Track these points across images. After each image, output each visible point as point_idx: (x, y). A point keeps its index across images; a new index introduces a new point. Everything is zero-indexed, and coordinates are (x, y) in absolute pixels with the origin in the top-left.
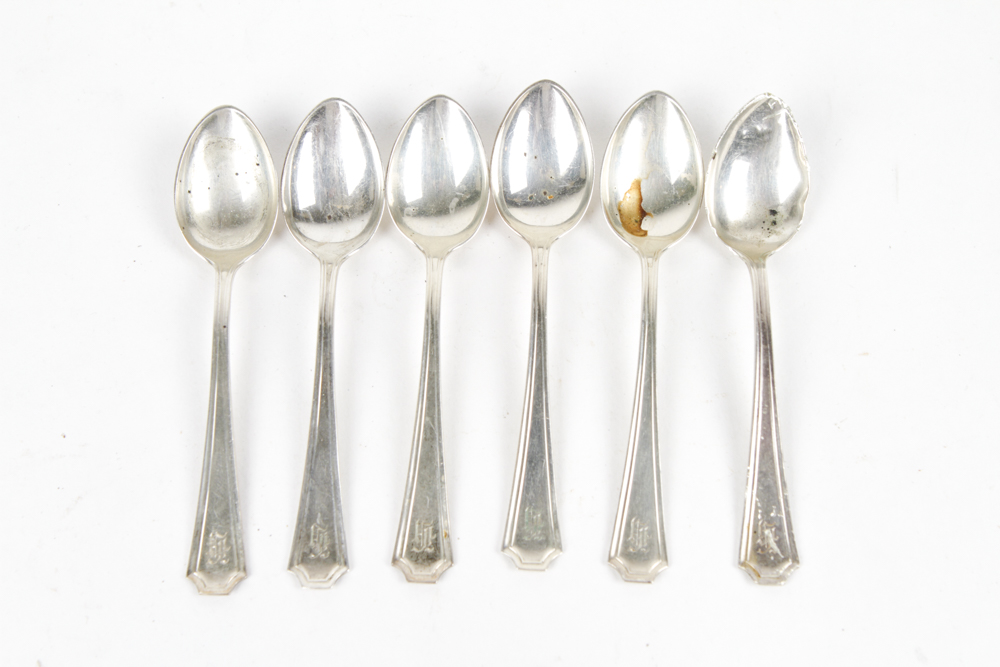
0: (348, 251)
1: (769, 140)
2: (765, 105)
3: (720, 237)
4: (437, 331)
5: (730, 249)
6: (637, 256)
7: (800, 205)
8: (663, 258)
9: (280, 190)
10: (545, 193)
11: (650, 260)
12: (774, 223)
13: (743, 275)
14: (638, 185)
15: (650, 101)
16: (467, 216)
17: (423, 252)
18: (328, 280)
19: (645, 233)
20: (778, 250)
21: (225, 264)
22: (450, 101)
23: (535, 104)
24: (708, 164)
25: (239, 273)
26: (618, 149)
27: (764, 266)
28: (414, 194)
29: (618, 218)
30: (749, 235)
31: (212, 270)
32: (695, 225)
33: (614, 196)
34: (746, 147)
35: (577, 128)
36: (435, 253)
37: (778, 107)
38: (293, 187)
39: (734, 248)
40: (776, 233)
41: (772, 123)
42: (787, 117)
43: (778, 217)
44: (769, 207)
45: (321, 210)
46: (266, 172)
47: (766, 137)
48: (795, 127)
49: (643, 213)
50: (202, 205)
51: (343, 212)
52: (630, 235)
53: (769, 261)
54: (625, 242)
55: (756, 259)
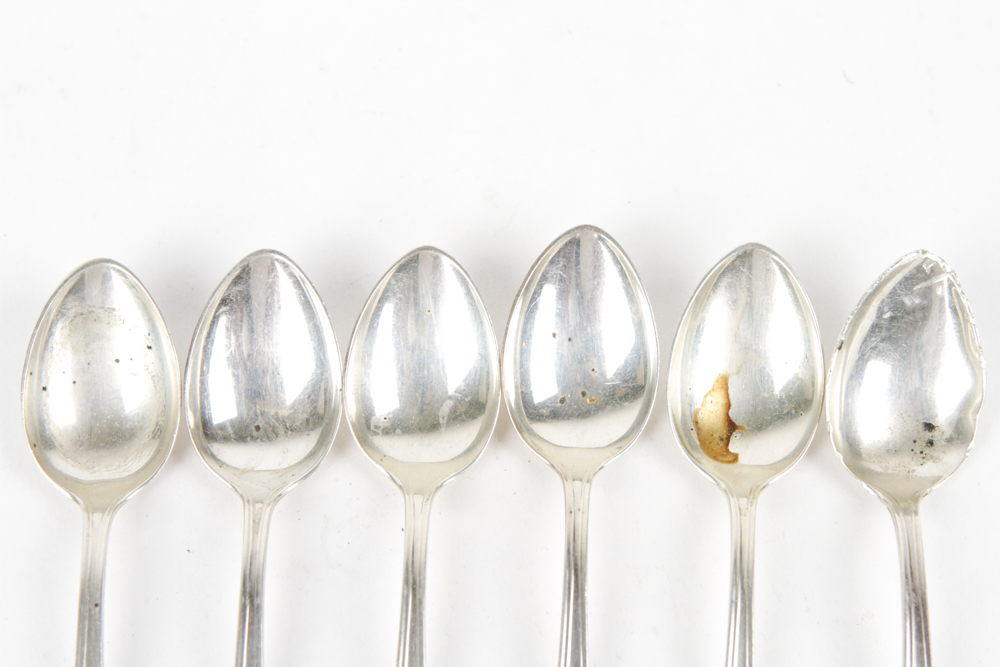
0: (285, 484)
1: (925, 318)
2: (919, 269)
3: (848, 466)
4: (421, 615)
5: (864, 485)
6: (722, 495)
7: (970, 417)
8: (763, 497)
9: (183, 389)
10: (584, 394)
11: (743, 501)
12: (931, 443)
13: (884, 526)
14: (724, 383)
15: (744, 261)
16: (466, 434)
17: (400, 487)
18: (255, 531)
19: (735, 458)
20: (935, 487)
21: (98, 501)
22: (441, 255)
23: (569, 260)
24: (831, 357)
25: (120, 515)
26: (697, 332)
27: (916, 513)
28: (387, 403)
29: (694, 434)
30: (893, 463)
31: (78, 511)
32: (810, 447)
33: (687, 401)
34: (888, 329)
35: (632, 298)
36: (418, 488)
37: (936, 271)
38: (203, 383)
39: (869, 483)
40: (935, 459)
41: (928, 293)
42: (951, 285)
43: (936, 433)
44: (922, 419)
45: (245, 416)
46: (161, 360)
47: (920, 315)
48: (964, 301)
49: (732, 426)
50: (64, 415)
51: (277, 420)
52: (712, 461)
53: (923, 504)
54: (706, 472)
55: (904, 503)
